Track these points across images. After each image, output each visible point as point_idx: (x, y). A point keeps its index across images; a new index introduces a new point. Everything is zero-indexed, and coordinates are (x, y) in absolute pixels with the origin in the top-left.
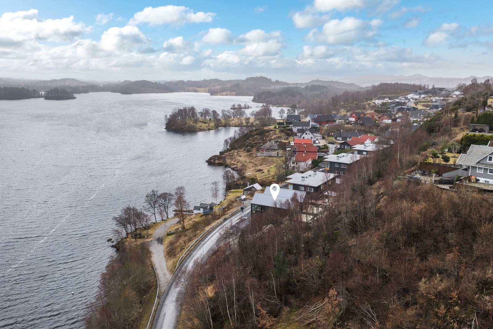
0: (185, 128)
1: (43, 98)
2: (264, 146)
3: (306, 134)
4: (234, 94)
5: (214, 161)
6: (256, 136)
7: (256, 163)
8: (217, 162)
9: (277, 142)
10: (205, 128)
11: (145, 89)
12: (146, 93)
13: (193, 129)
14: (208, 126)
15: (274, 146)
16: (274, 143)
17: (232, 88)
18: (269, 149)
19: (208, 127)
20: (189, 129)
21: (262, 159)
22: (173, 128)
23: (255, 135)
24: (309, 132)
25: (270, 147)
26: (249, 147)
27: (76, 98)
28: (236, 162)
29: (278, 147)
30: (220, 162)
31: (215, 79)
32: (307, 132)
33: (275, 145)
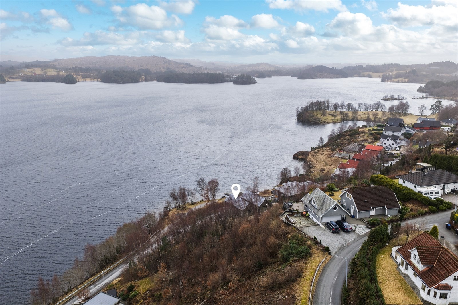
0: (311, 120)
1: (232, 83)
2: (347, 147)
3: (388, 140)
4: (407, 81)
5: (298, 156)
6: (347, 137)
7: (328, 162)
8: (300, 157)
9: (359, 145)
10: (330, 121)
11: (321, 74)
12: (321, 78)
13: (318, 122)
14: (333, 119)
15: (355, 148)
16: (356, 146)
17: (407, 74)
18: (349, 151)
19: (333, 121)
20: (314, 122)
21: (334, 160)
22: (302, 119)
23: (347, 135)
24: (391, 139)
25: (352, 149)
26: (335, 147)
27: (257, 83)
28: (314, 159)
29: (359, 150)
30: (302, 157)
31: (394, 64)
32: (388, 139)
33: (357, 147)
